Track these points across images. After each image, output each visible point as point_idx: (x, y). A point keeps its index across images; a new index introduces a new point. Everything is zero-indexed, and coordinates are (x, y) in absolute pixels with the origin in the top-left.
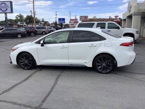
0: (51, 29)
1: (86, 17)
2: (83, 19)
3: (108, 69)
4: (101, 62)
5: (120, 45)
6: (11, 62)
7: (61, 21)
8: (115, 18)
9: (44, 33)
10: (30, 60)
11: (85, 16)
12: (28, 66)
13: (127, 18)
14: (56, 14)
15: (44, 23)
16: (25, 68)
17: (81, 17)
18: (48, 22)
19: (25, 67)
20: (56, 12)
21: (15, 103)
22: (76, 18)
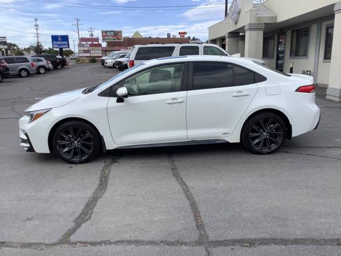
0: (40, 63)
1: (117, 34)
2: (112, 39)
3: (273, 143)
4: (259, 129)
5: (296, 91)
6: (31, 149)
7: (57, 43)
8: (179, 36)
9: (24, 73)
10: (89, 140)
11: (114, 32)
12: (83, 153)
13: (229, 37)
14: (37, 25)
15: (6, 47)
16: (74, 160)
17: (105, 33)
18: (15, 45)
19: (73, 157)
20: (36, 20)
21: (138, 242)
22: (92, 35)
